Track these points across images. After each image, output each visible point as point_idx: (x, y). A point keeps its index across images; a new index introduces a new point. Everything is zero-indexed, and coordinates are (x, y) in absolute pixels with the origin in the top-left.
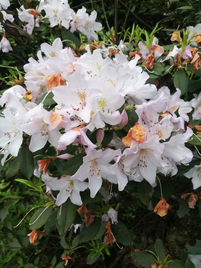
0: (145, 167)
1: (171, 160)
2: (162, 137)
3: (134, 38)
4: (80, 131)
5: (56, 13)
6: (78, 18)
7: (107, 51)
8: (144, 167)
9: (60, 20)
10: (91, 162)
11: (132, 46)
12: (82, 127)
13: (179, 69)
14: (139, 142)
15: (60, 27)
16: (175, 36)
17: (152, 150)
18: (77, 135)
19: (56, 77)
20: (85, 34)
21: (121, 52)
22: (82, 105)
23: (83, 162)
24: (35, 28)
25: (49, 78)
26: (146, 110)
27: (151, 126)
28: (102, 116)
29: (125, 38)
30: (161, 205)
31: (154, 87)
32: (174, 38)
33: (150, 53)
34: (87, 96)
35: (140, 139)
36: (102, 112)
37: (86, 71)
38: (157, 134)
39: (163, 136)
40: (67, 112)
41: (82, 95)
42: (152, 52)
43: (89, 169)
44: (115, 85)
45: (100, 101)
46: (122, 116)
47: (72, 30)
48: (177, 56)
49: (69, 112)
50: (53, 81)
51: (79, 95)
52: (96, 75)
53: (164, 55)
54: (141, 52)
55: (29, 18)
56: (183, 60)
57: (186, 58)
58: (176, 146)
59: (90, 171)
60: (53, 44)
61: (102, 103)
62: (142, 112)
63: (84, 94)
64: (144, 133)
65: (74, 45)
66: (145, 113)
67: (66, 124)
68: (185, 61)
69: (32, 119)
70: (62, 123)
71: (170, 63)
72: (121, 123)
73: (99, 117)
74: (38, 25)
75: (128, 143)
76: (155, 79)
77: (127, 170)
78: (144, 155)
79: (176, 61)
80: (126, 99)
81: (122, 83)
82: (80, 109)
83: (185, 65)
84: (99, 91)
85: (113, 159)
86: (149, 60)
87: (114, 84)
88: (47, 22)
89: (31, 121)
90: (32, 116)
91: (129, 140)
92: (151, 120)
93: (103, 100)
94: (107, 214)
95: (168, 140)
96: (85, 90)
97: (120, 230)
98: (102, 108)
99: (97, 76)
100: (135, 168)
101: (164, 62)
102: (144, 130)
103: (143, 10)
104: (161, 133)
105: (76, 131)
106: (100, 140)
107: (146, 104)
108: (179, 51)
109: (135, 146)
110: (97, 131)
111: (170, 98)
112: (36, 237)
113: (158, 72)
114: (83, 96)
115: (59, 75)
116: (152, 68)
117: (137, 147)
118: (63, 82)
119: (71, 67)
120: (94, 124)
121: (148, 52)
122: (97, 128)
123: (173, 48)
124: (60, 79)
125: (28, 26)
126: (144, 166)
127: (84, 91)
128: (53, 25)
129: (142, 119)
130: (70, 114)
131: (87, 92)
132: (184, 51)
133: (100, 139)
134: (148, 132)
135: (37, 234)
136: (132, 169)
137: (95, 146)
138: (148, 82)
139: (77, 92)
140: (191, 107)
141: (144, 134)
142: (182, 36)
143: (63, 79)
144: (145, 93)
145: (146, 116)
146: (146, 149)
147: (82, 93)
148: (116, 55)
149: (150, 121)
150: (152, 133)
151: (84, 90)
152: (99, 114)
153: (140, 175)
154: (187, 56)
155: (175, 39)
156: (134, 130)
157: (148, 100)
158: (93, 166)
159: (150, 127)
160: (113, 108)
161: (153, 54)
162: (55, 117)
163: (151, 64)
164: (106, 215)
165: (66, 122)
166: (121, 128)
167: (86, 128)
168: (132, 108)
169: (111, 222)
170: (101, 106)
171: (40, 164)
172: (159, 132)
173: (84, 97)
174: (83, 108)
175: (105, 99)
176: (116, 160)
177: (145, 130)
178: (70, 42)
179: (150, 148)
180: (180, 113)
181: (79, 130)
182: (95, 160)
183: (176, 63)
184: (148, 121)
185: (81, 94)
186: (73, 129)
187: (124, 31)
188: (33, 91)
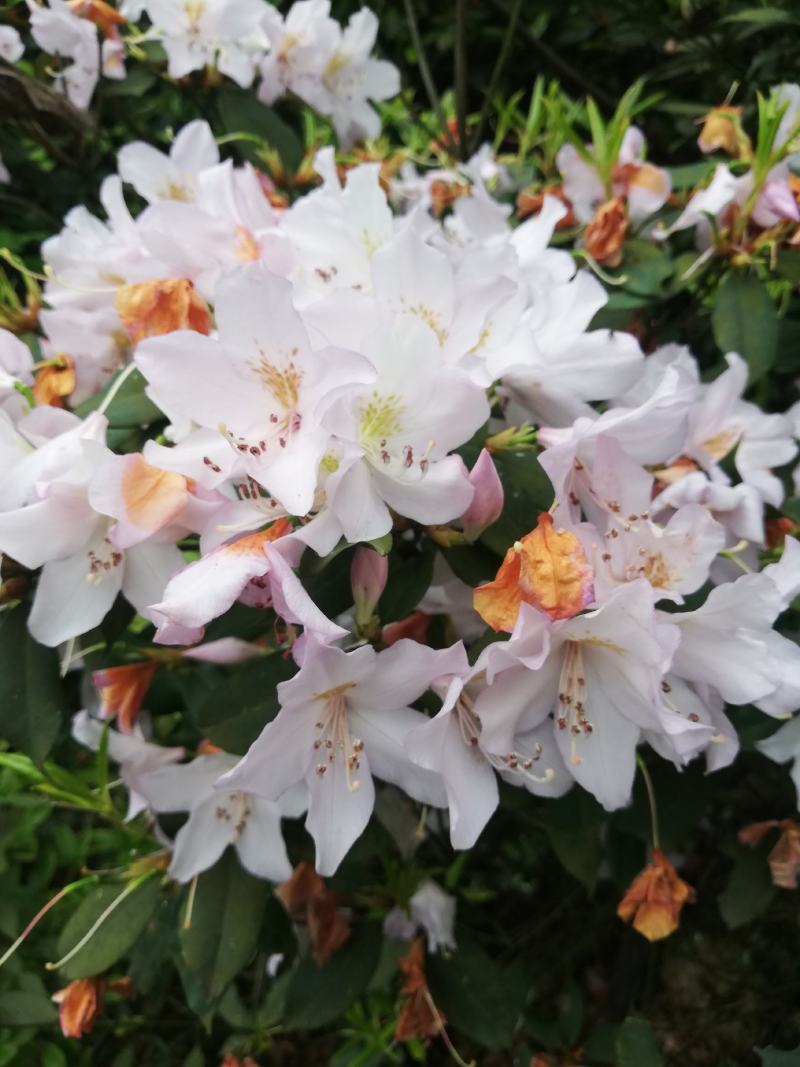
0: (583, 733)
1: (705, 693)
2: (665, 584)
3: (539, 140)
4: (265, 555)
5: (198, 17)
6: (293, 42)
7: (419, 189)
8: (578, 732)
9: (212, 49)
10: (323, 703)
11: (531, 173)
12: (281, 534)
13: (737, 269)
14: (557, 612)
15: (212, 78)
16: (718, 126)
17: (619, 651)
18: (248, 575)
19: (172, 293)
20: (325, 108)
21: (479, 191)
22: (284, 424)
23: (279, 707)
24: (104, 82)
25: (137, 299)
26: (591, 453)
27: (614, 534)
28: (380, 482)
29: (500, 136)
30: (652, 887)
31: (627, 344)
32: (715, 135)
33: (609, 195)
34: (305, 382)
35: (561, 597)
36: (376, 459)
37: (310, 269)
38: (642, 569)
39: (672, 578)
40: (207, 461)
41: (284, 376)
42: (618, 191)
43: (312, 735)
44: (443, 336)
45: (370, 406)
46: (474, 483)
47: (269, 93)
48: (732, 210)
49: (215, 462)
50: (155, 309)
51: (267, 376)
52: (359, 287)
53: (671, 210)
54: (568, 192)
55: (77, 38)
56: (755, 229)
57: (767, 219)
58: (733, 631)
59: (316, 747)
60: (175, 150)
61: (380, 417)
62: (569, 462)
63: (292, 372)
64: (580, 567)
65: (272, 158)
66: (586, 469)
67: (206, 516)
68: (765, 235)
69: (42, 487)
70: (185, 511)
71: (700, 244)
72: (470, 516)
73: (362, 485)
74: (116, 71)
75: (500, 614)
76: (629, 311)
77: (496, 746)
78: (579, 671)
79: (724, 231)
80: (494, 401)
81: (479, 324)
82: (273, 445)
83: (767, 248)
84: (361, 360)
85: (430, 688)
86: (604, 227)
87: (440, 327)
88: (156, 57)
89: (38, 499)
90: (48, 475)
91: (508, 597)
92: (613, 498)
93: (382, 405)
94: (407, 907)
95: (695, 601)
96: (295, 352)
97: (465, 979)
98: (381, 439)
99: (364, 290)
100: (535, 730)
101: (675, 237)
102: (580, 554)
103: (579, 32)
104: (662, 565)
105: (248, 555)
106: (367, 596)
107: (589, 426)
108: (740, 191)
109: (534, 630)
110: (350, 555)
111: (701, 399)
112: (87, 1010)
113: (644, 281)
114: (287, 385)
115: (185, 284)
116: (616, 262)
117: (547, 636)
118: (200, 319)
119: (244, 249)
120: (336, 521)
121: (599, 191)
122: (353, 540)
123: (709, 179)
124: (185, 299)
125: (72, 73)
126: (579, 728)
127: (293, 359)
128: (181, 67)
129: (572, 495)
130: (217, 469)
131: (306, 365)
132: (761, 187)
133: (366, 589)
134: (600, 561)
135: (94, 999)
136: (519, 736)
137: (336, 630)
138: (602, 320)
139: (259, 365)
140: (792, 441)
141: (581, 575)
142: (751, 125)
143: (202, 304)
144: (587, 371)
145: (587, 481)
146: (589, 641)
147: (280, 370)
148: (461, 206)
149: (610, 506)
150: (617, 564)
151: (290, 352)
152: (362, 471)
153: (556, 771)
154: (776, 211)
155: (718, 142)
156: (530, 554)
157: (599, 406)
158: (332, 721)
159: (608, 537)
160: (431, 443)
161: (624, 200)
162: (151, 482)
163: (612, 246)
164: (403, 915)
165: (207, 504)
166: (470, 536)
167: (297, 542)
168: (523, 442)
169: (426, 943)
170: (376, 430)
171: (106, 684)
172: (652, 560)
173: (292, 387)
174: (283, 443)
175: (395, 400)
176: (445, 690)
177: (584, 554)
178: (253, 145)
179: (609, 641)
180: (742, 464)
181: (263, 549)
182: (340, 690)
183: (725, 243)
184: (597, 506)
185: (279, 375)
186: (234, 541)
187: (497, 102)
188: (81, 357)
